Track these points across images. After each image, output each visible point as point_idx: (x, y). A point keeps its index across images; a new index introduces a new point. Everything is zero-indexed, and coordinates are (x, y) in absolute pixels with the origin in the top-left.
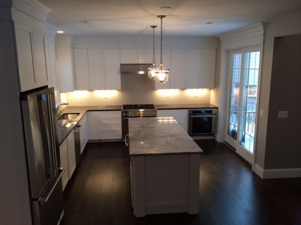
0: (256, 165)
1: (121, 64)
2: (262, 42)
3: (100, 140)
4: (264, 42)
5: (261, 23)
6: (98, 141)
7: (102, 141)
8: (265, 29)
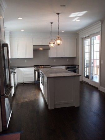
0: (101, 87)
1: (33, 46)
2: (100, 30)
3: (23, 82)
4: (102, 30)
5: (100, 21)
6: (23, 83)
7: (24, 83)
8: (102, 24)
